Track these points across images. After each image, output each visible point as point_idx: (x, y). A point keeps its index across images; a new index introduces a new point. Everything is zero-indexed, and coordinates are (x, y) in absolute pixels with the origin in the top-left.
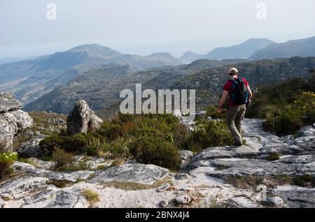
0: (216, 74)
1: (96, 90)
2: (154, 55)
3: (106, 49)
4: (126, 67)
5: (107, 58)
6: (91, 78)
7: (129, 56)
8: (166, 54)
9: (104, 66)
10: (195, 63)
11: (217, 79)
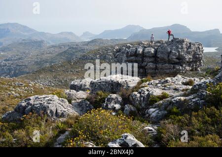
0: (110, 50)
1: (20, 59)
2: (62, 33)
3: (25, 27)
4: (42, 42)
5: (26, 34)
6: (14, 49)
7: (43, 34)
8: (71, 33)
9: (23, 40)
10: (93, 41)
11: (111, 53)
